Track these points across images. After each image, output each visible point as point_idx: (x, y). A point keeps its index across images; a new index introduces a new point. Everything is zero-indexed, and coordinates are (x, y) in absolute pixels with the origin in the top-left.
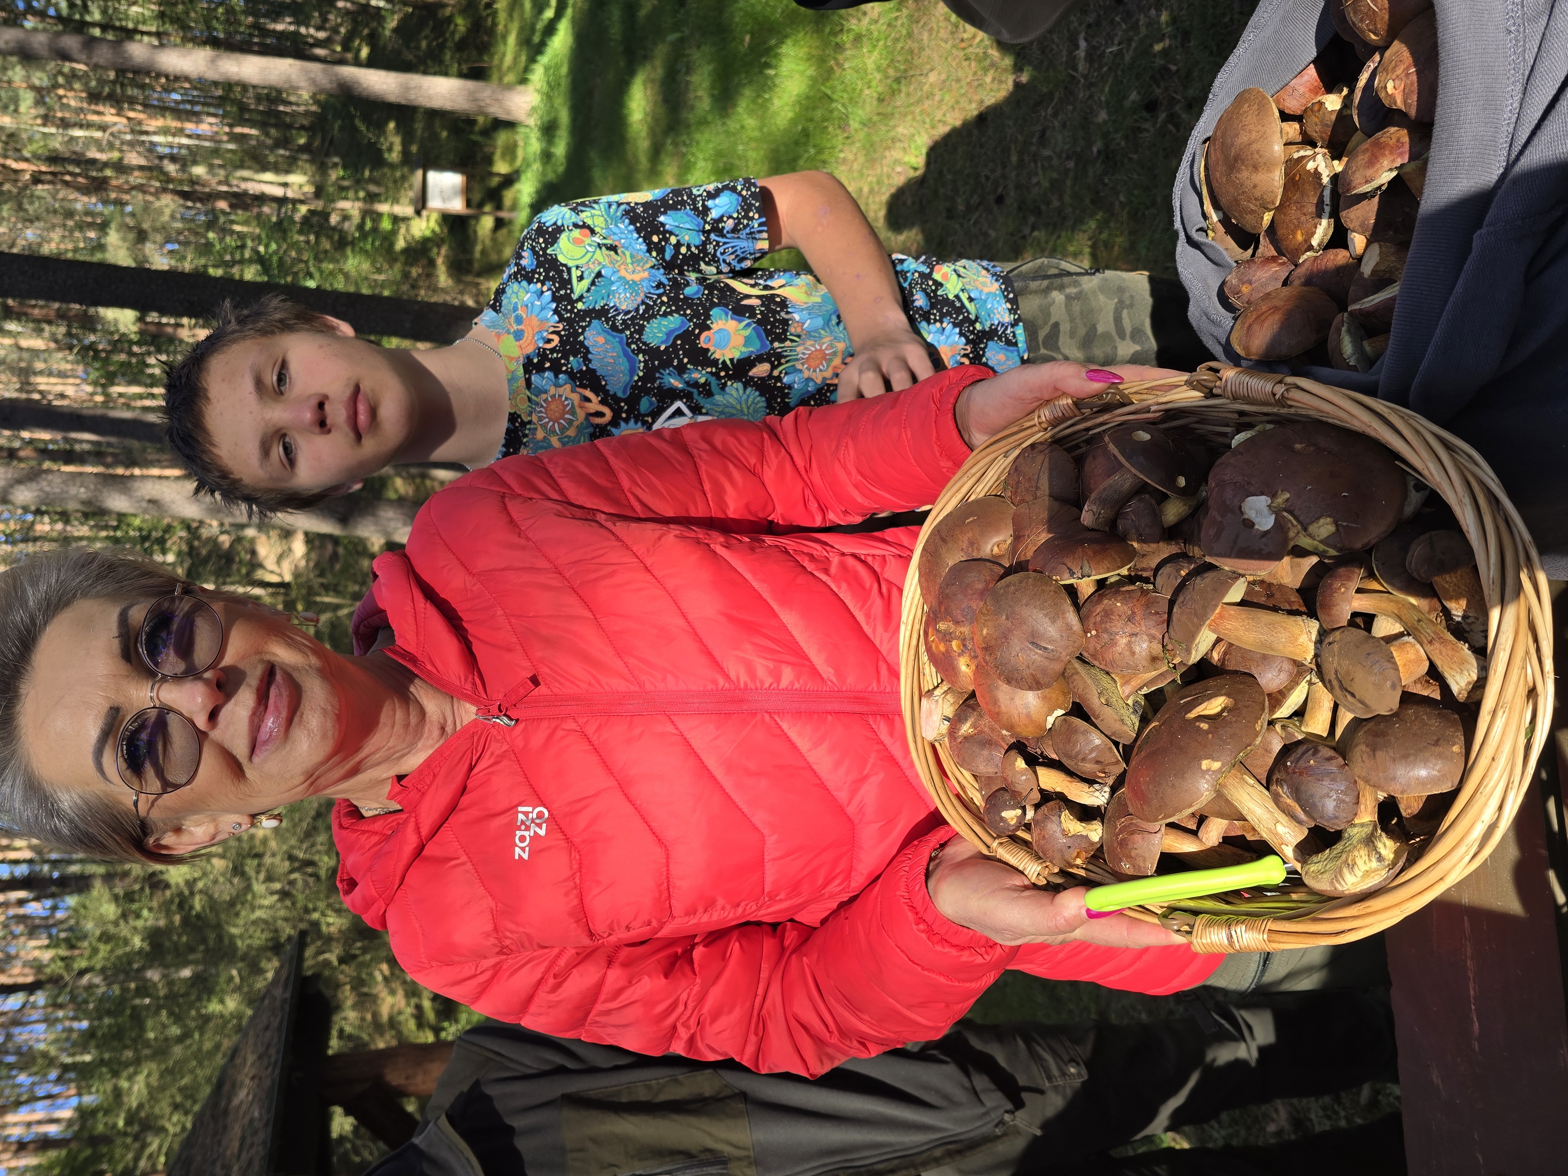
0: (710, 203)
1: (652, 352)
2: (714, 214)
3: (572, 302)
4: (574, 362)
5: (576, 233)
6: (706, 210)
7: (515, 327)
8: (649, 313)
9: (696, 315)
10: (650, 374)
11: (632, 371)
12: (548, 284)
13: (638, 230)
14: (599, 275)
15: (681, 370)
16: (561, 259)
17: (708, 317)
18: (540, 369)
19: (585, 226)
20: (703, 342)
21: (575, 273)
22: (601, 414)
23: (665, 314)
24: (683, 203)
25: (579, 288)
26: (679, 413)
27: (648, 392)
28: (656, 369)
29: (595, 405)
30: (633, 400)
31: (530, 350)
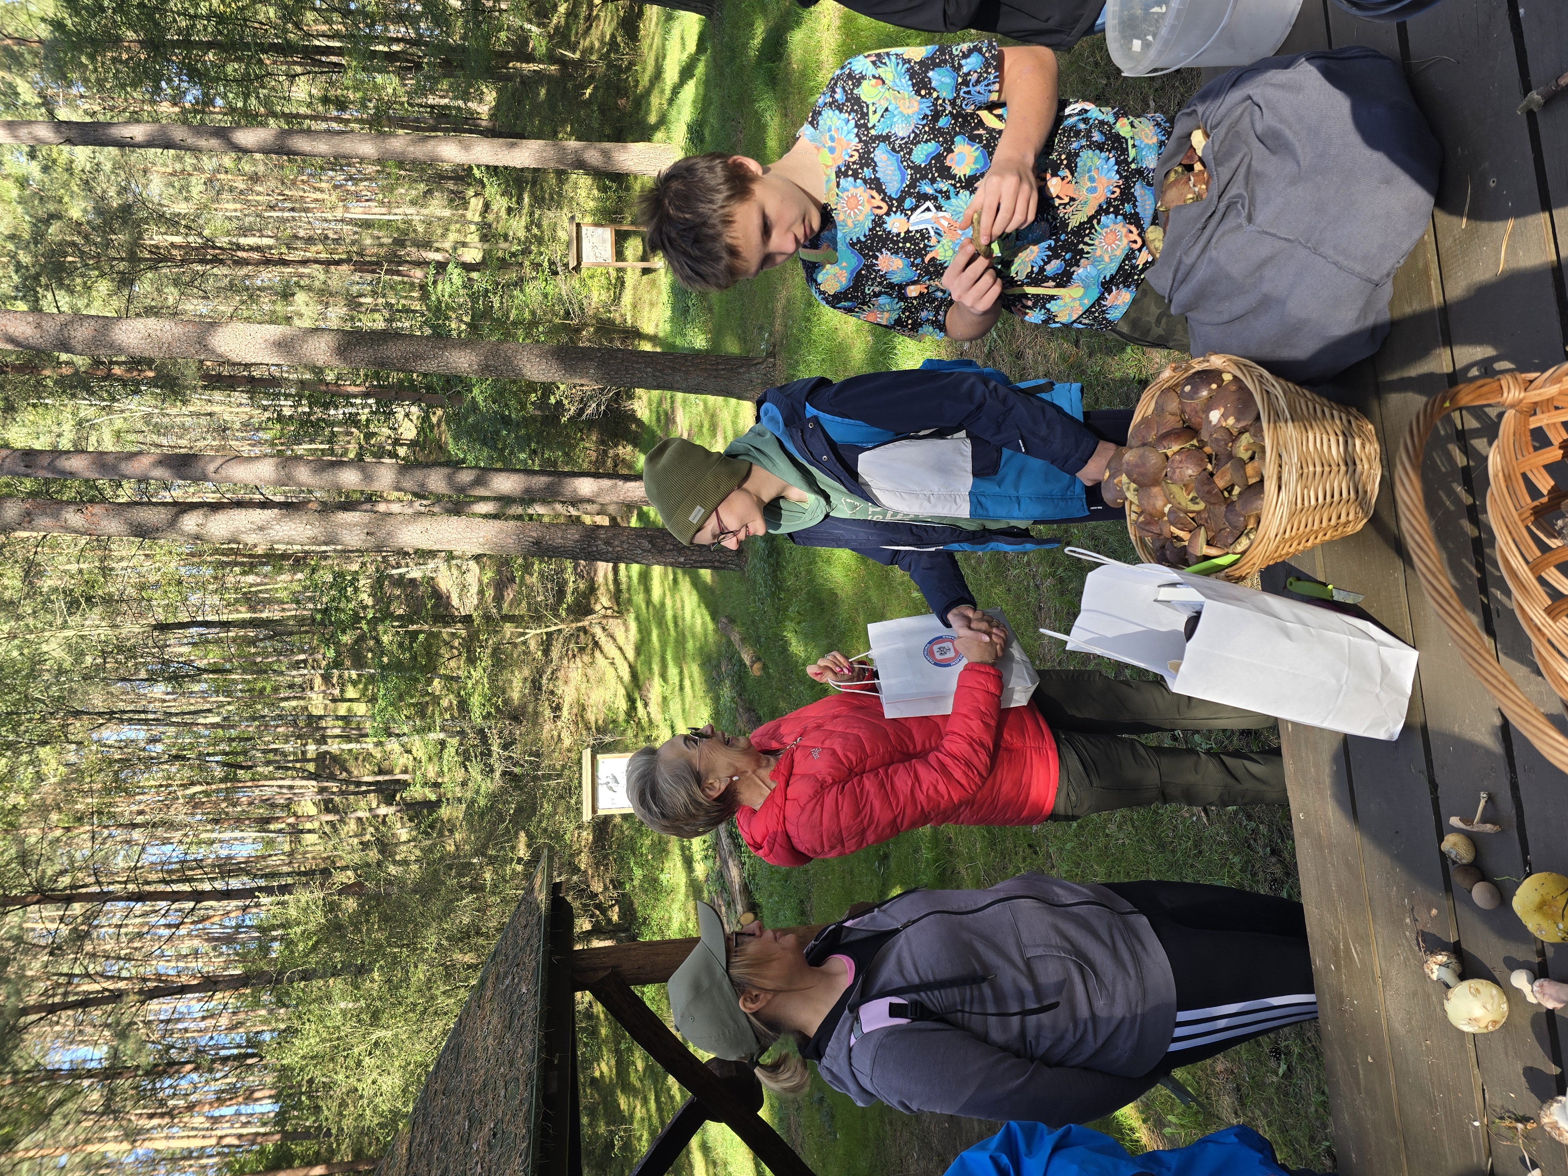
0: (963, 62)
1: (916, 168)
2: (965, 70)
3: (868, 129)
4: (867, 172)
5: (874, 81)
6: (960, 66)
7: (830, 144)
8: (916, 140)
9: (946, 141)
10: (913, 184)
11: (903, 181)
12: (853, 115)
13: (913, 85)
14: (887, 110)
15: (933, 181)
16: (863, 98)
17: (953, 143)
18: (846, 175)
19: (879, 78)
20: (948, 163)
21: (872, 109)
22: (880, 208)
23: (926, 141)
24: (945, 62)
25: (873, 119)
26: (928, 209)
27: (910, 195)
28: (917, 180)
29: (878, 201)
30: (901, 200)
31: (840, 162)
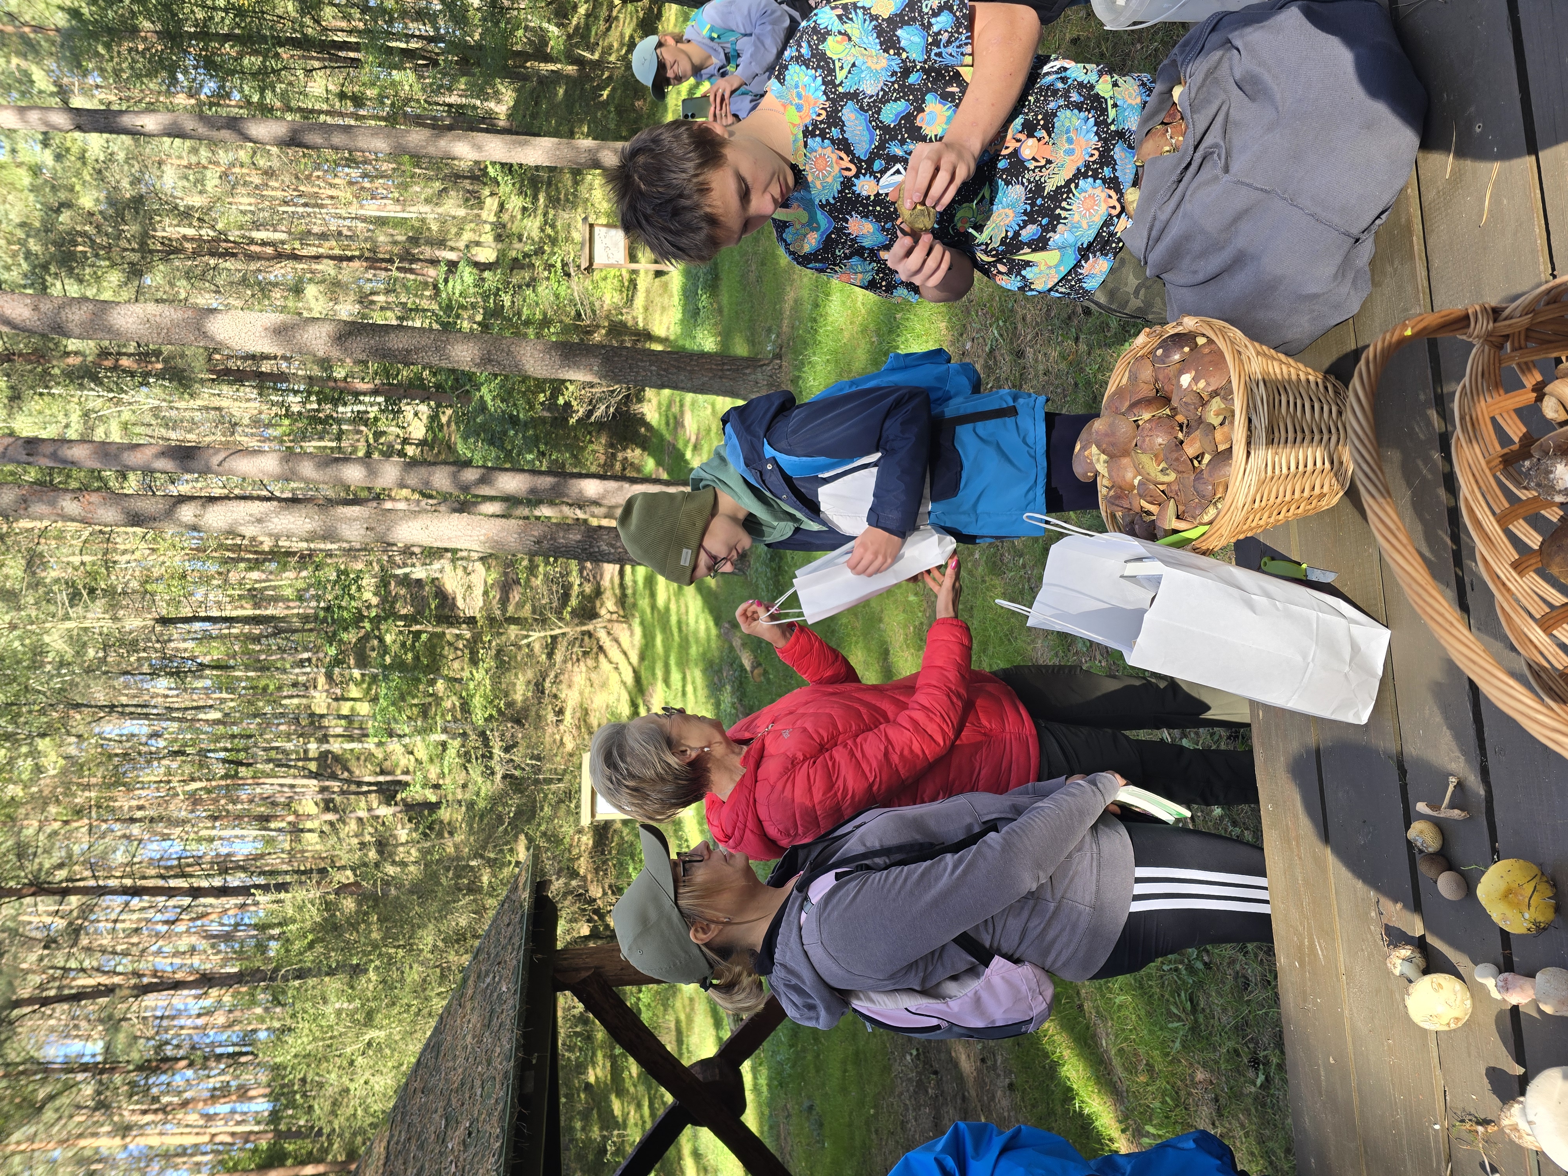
0: (933, 20)
1: (885, 129)
2: (935, 29)
3: (836, 86)
4: (835, 132)
5: (839, 37)
6: (930, 25)
7: (797, 101)
8: (884, 98)
9: (916, 100)
10: (882, 146)
11: (871, 141)
12: (820, 71)
13: (881, 44)
14: (854, 65)
15: (903, 142)
16: (829, 54)
17: (924, 101)
18: (814, 136)
19: (845, 34)
20: (918, 122)
21: (838, 65)
22: (849, 169)
23: (896, 100)
24: (914, 19)
25: (840, 76)
26: (898, 172)
27: (880, 157)
28: (887, 141)
29: (846, 163)
30: (870, 162)
31: (807, 121)
